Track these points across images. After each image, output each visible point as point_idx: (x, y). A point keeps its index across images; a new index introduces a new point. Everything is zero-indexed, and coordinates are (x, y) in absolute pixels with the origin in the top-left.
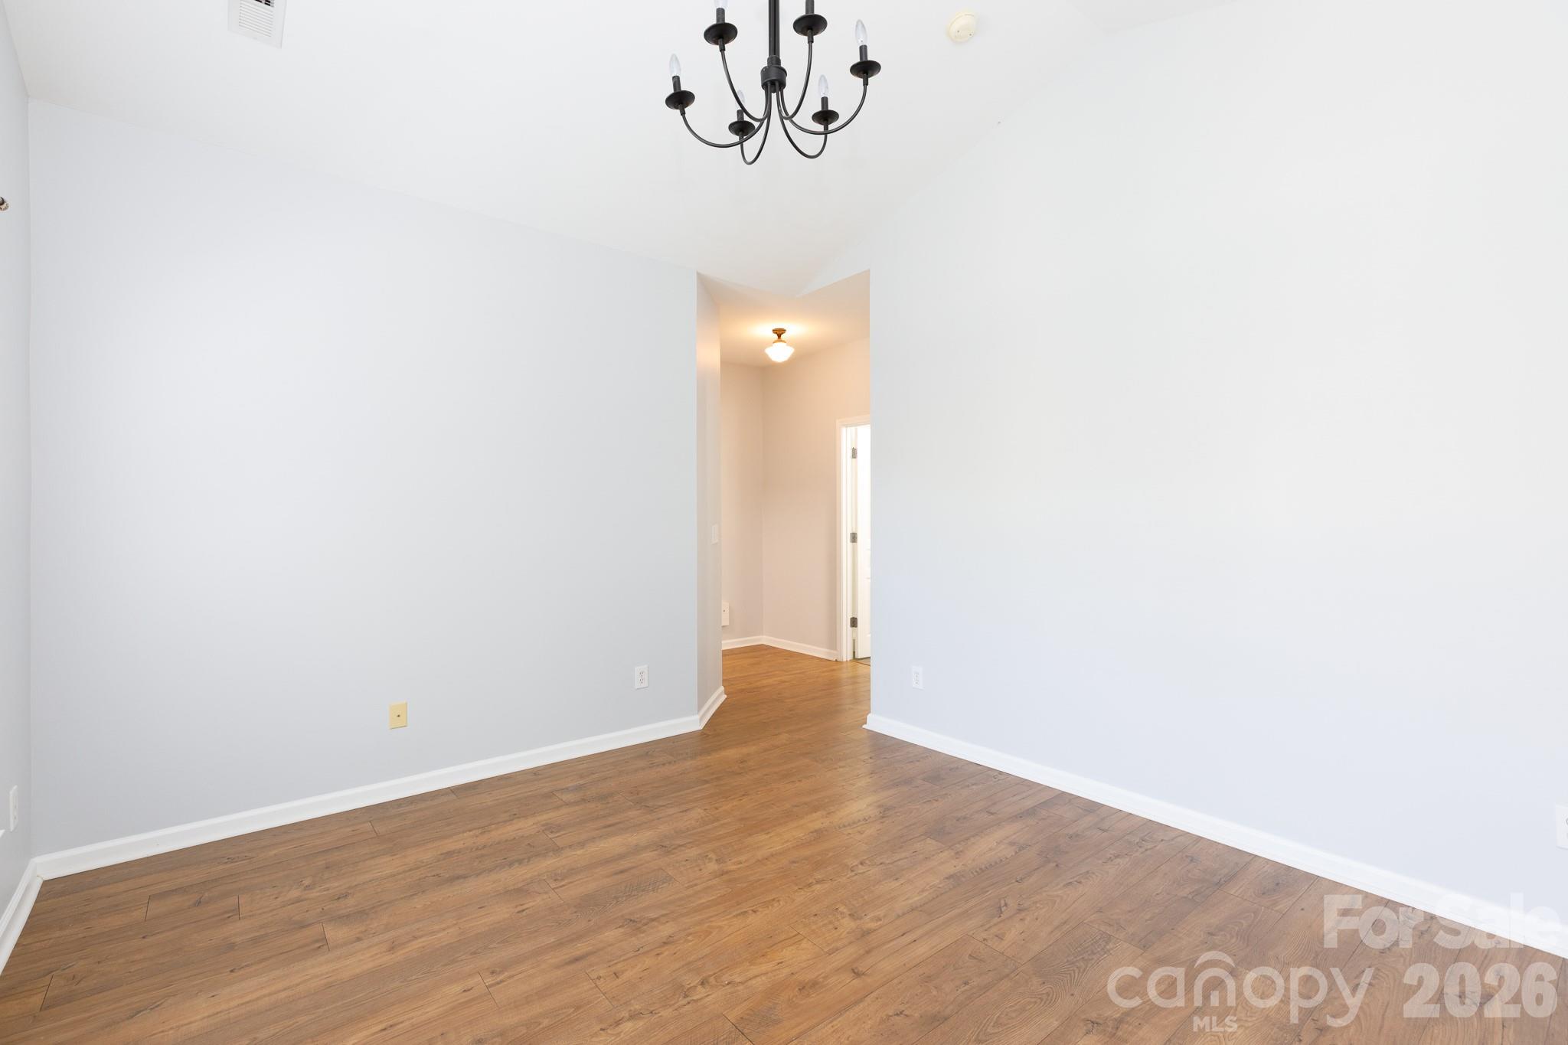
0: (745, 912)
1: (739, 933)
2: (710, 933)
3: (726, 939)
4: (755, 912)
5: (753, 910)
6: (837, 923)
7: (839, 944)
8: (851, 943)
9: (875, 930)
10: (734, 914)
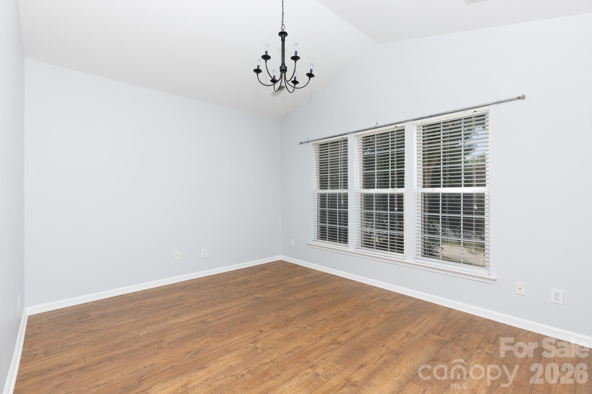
0: (298, 348)
1: (298, 341)
2: (308, 340)
3: (302, 339)
4: (294, 348)
5: (295, 349)
6: (263, 345)
7: (264, 338)
8: (260, 339)
9: (250, 343)
10: (302, 347)
